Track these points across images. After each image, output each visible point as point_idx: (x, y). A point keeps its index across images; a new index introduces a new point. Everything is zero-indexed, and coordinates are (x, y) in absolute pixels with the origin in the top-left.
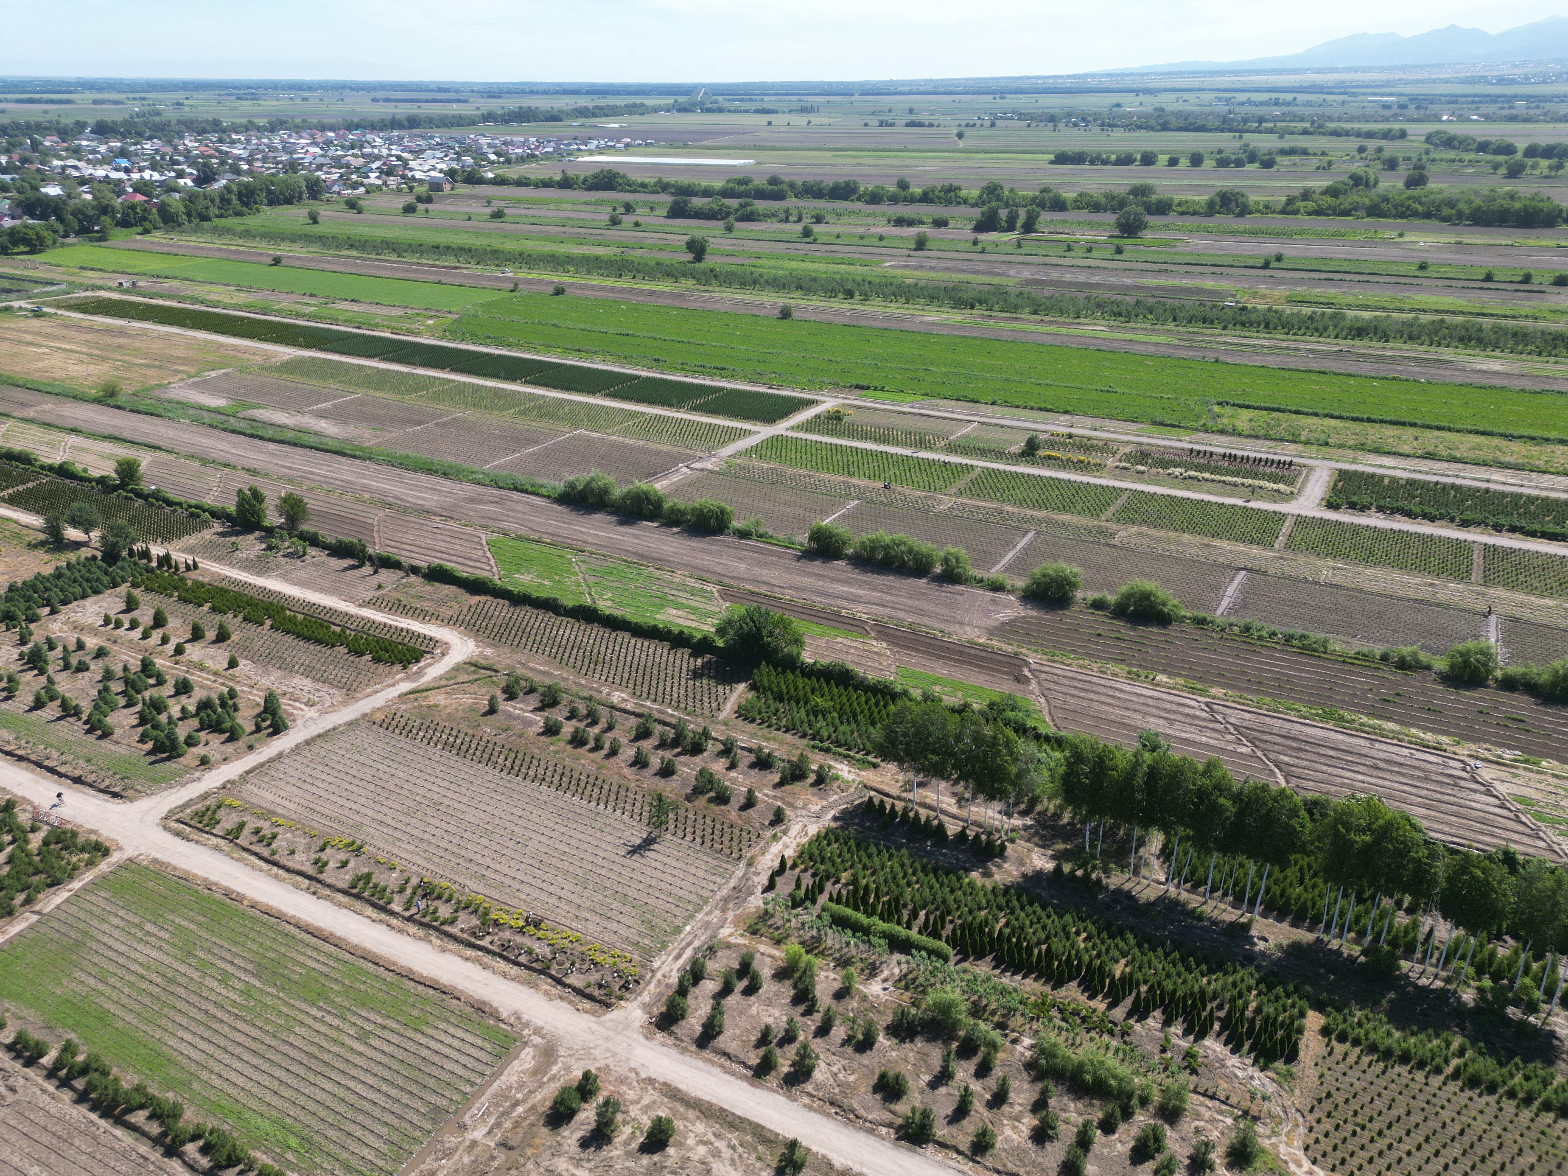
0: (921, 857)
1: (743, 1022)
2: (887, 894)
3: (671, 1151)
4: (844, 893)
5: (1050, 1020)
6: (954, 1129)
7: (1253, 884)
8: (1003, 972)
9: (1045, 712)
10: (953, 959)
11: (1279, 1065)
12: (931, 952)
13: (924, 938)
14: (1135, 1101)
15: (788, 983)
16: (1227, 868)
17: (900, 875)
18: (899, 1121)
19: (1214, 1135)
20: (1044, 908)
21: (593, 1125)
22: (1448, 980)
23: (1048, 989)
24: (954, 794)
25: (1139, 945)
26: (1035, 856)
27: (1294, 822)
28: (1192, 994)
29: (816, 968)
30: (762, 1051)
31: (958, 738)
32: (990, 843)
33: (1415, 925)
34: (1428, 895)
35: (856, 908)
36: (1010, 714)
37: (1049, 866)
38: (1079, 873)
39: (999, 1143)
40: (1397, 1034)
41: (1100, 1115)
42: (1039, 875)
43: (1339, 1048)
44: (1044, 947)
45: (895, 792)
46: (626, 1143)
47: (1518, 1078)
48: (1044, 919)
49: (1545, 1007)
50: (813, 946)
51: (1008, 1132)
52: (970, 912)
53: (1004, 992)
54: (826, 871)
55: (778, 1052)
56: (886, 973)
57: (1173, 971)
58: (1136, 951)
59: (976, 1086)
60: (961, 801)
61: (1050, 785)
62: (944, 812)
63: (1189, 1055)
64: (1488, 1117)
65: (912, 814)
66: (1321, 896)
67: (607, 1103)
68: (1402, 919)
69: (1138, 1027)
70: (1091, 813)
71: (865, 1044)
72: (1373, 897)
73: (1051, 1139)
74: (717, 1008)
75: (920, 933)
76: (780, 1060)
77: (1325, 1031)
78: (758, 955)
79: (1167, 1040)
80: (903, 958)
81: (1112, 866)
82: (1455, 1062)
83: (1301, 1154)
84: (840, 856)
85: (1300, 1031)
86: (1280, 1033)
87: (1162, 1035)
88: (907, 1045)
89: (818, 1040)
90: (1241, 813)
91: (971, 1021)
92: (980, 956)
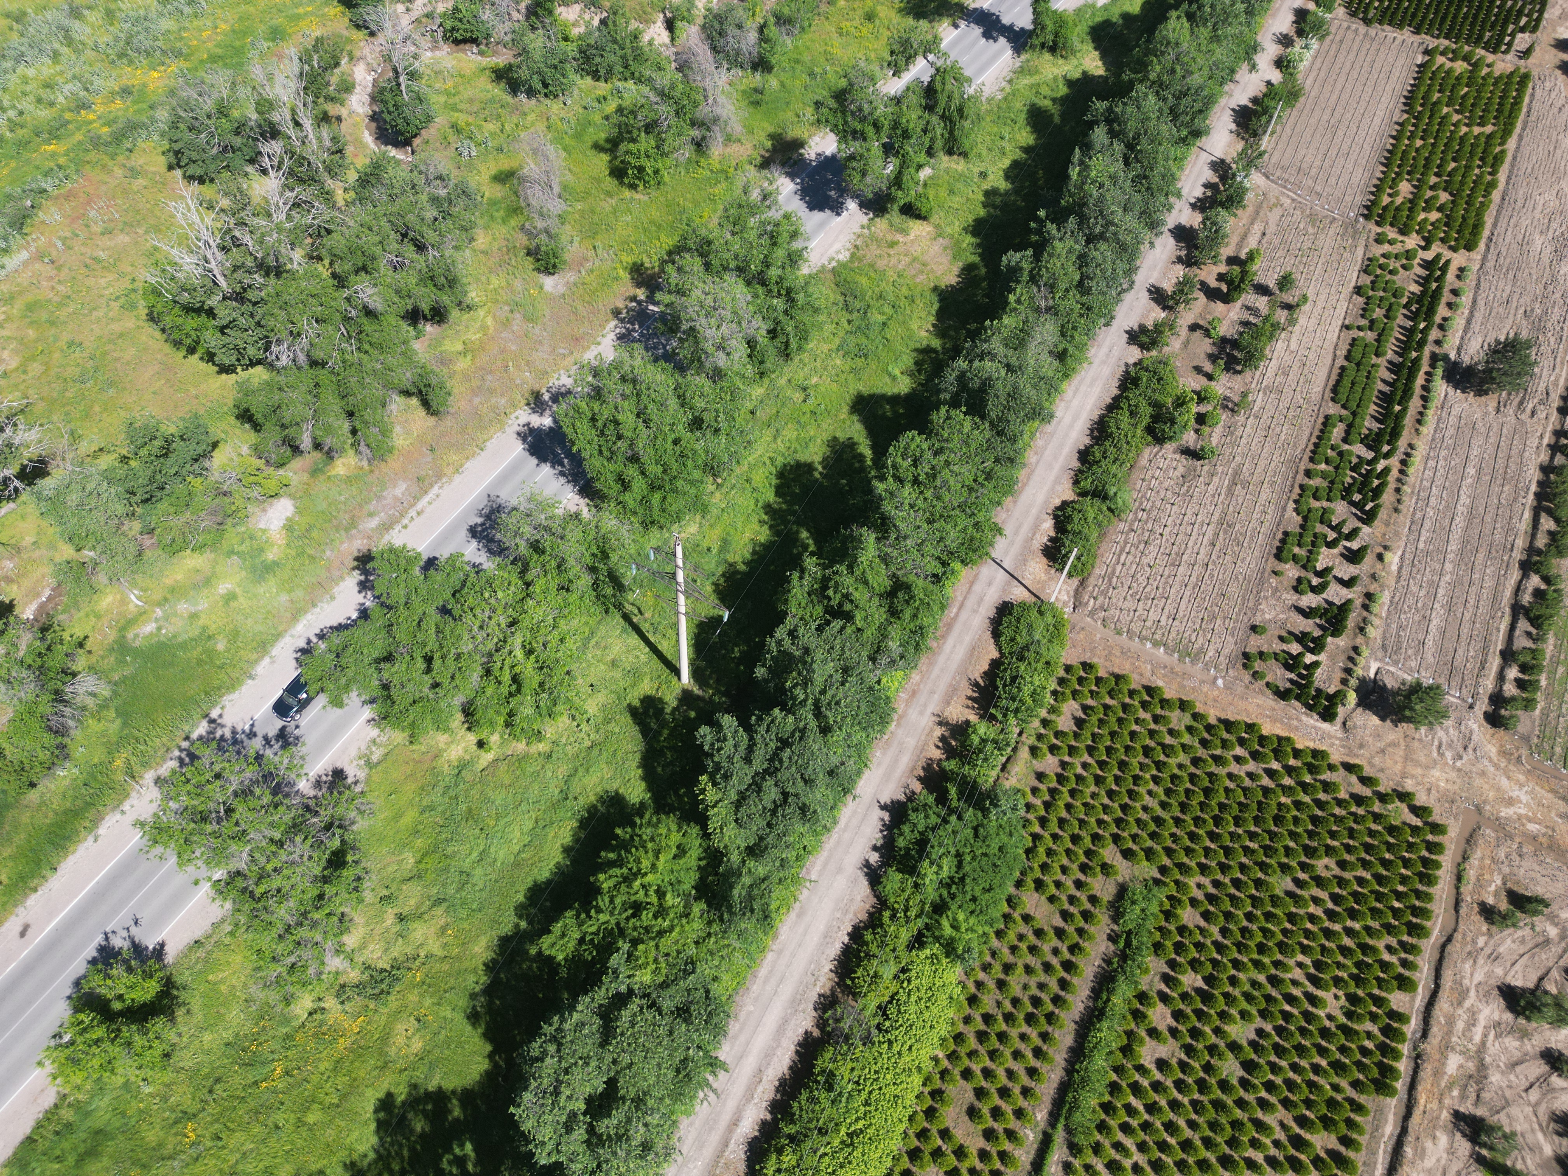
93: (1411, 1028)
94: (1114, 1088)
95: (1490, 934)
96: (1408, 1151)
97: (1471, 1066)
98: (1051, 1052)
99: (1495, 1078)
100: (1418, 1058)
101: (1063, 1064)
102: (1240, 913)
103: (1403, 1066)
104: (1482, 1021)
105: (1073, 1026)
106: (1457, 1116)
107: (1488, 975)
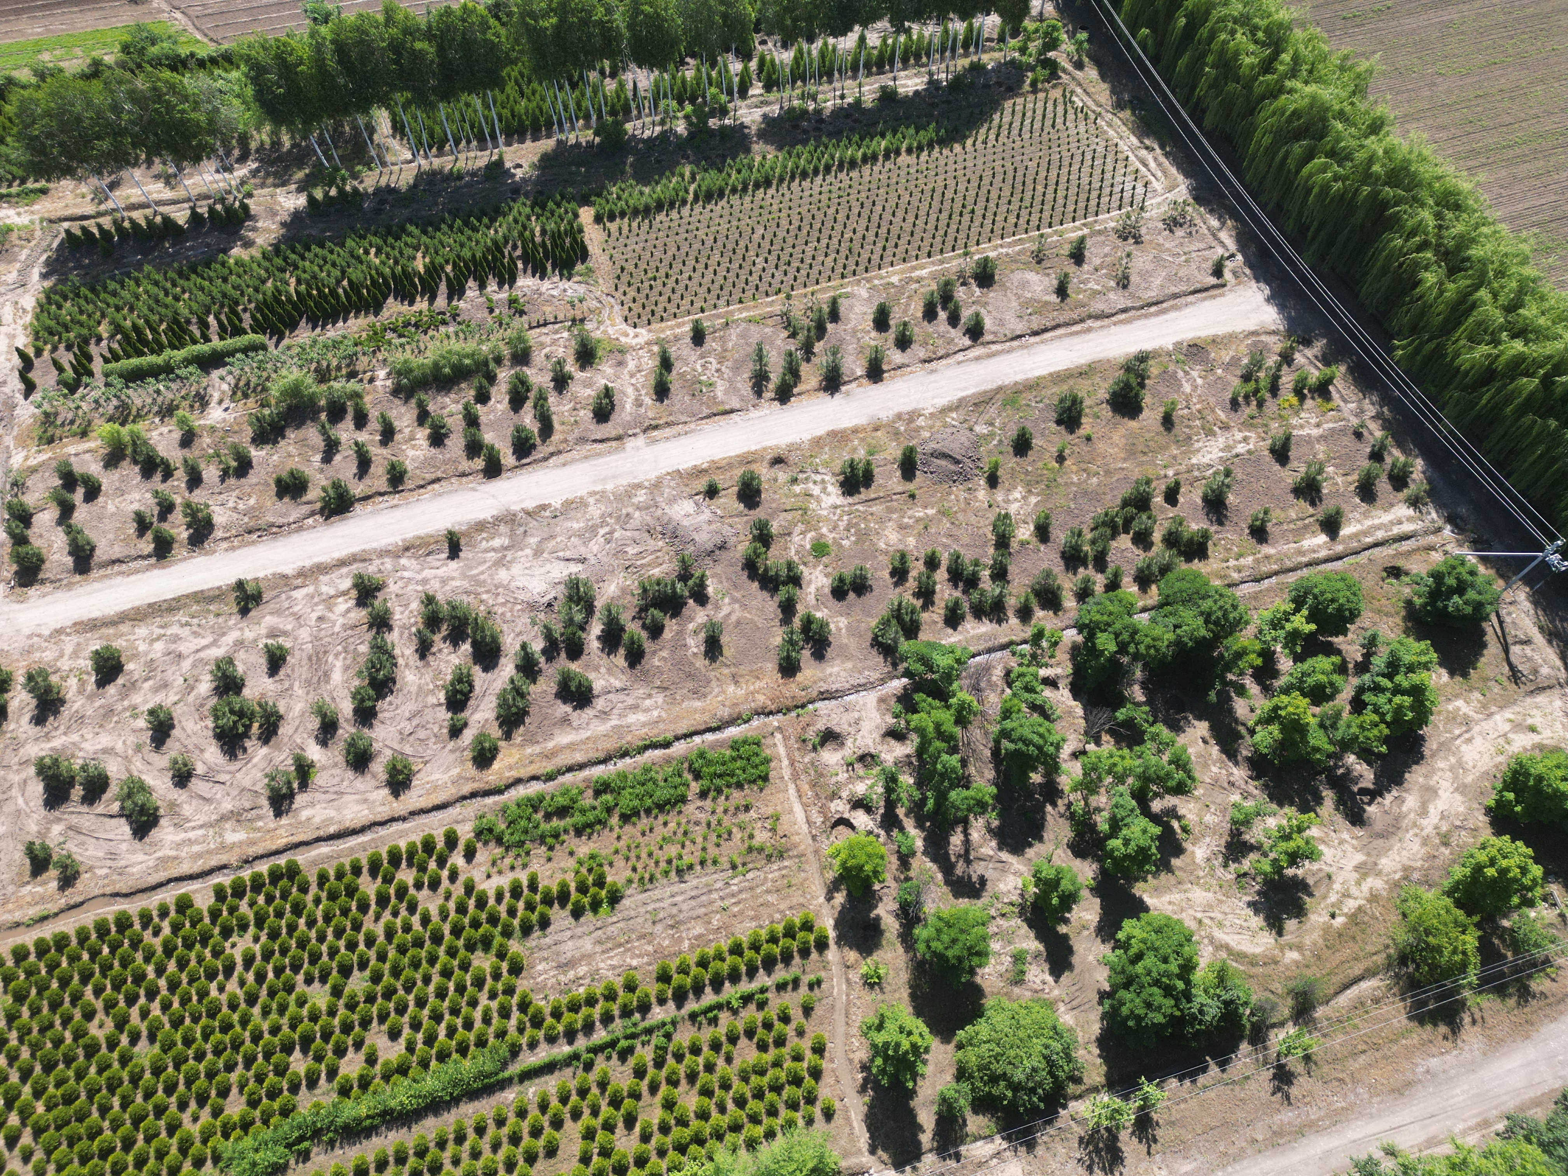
0: (170, 265)
1: (108, 525)
2: (161, 321)
3: (129, 667)
4: (115, 346)
5: (390, 343)
6: (367, 481)
7: (486, 118)
8: (323, 327)
9: (190, 29)
10: (271, 344)
11: (579, 267)
12: (245, 350)
13: (229, 341)
14: (492, 365)
15: (125, 463)
16: (457, 115)
17: (162, 294)
18: (318, 505)
19: (560, 352)
20: (322, 246)
21: (34, 702)
22: (662, 123)
23: (371, 318)
24: (157, 177)
25: (425, 232)
26: (281, 199)
27: (489, 36)
28: (488, 250)
29: (144, 434)
30: (149, 536)
31: (116, 108)
32: (228, 209)
33: (621, 85)
34: (620, 51)
35: (141, 354)
36: (154, 50)
37: (301, 201)
38: (333, 192)
39: (409, 465)
40: (647, 190)
41: (472, 393)
42: (297, 215)
43: (613, 226)
44: (345, 283)
45: (90, 209)
46: (81, 691)
47: (734, 175)
48: (330, 257)
49: (731, 106)
50: (123, 414)
51: (411, 453)
52: (257, 290)
53: (336, 345)
54: (79, 336)
55: (165, 526)
56: (216, 396)
57: (463, 238)
58: (424, 239)
59: (363, 437)
60: (169, 180)
61: (248, 115)
62: (159, 203)
63: (512, 302)
64: (726, 218)
65: (126, 224)
66: (543, 99)
67: (30, 678)
68: (610, 85)
69: (462, 304)
70: (307, 123)
71: (244, 466)
72: (581, 77)
73: (446, 436)
74: (70, 530)
75: (222, 338)
76: (173, 532)
77: (598, 219)
78: (73, 459)
79: (490, 300)
80: (222, 371)
81: (359, 168)
82: (692, 188)
83: (624, 326)
84: (81, 312)
85: (581, 230)
86: (568, 241)
87: (483, 300)
88: (282, 443)
89: (197, 492)
90: (441, 50)
91: (324, 387)
92: (293, 326)
93: (225, 879)
94: (442, 1057)
95: (91, 869)
96: (332, 830)
97: (228, 825)
98: (452, 1129)
99: (227, 806)
100: (247, 862)
101: (454, 1111)
102: (202, 1067)
103: (263, 868)
104: (182, 836)
105: (415, 1128)
106: (278, 814)
107: (134, 852)
